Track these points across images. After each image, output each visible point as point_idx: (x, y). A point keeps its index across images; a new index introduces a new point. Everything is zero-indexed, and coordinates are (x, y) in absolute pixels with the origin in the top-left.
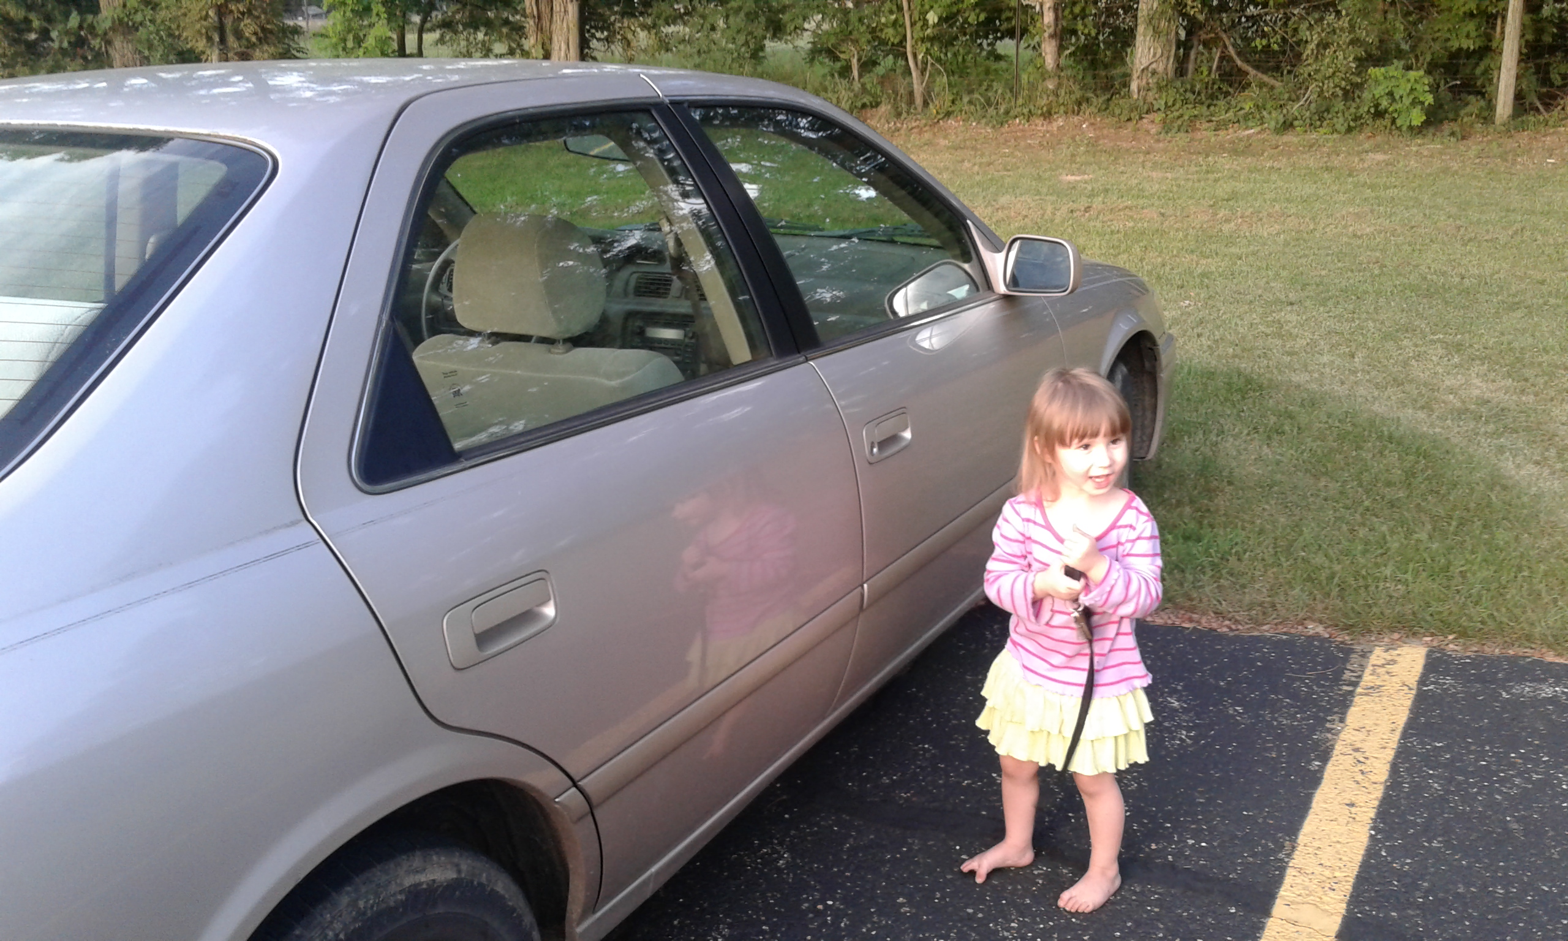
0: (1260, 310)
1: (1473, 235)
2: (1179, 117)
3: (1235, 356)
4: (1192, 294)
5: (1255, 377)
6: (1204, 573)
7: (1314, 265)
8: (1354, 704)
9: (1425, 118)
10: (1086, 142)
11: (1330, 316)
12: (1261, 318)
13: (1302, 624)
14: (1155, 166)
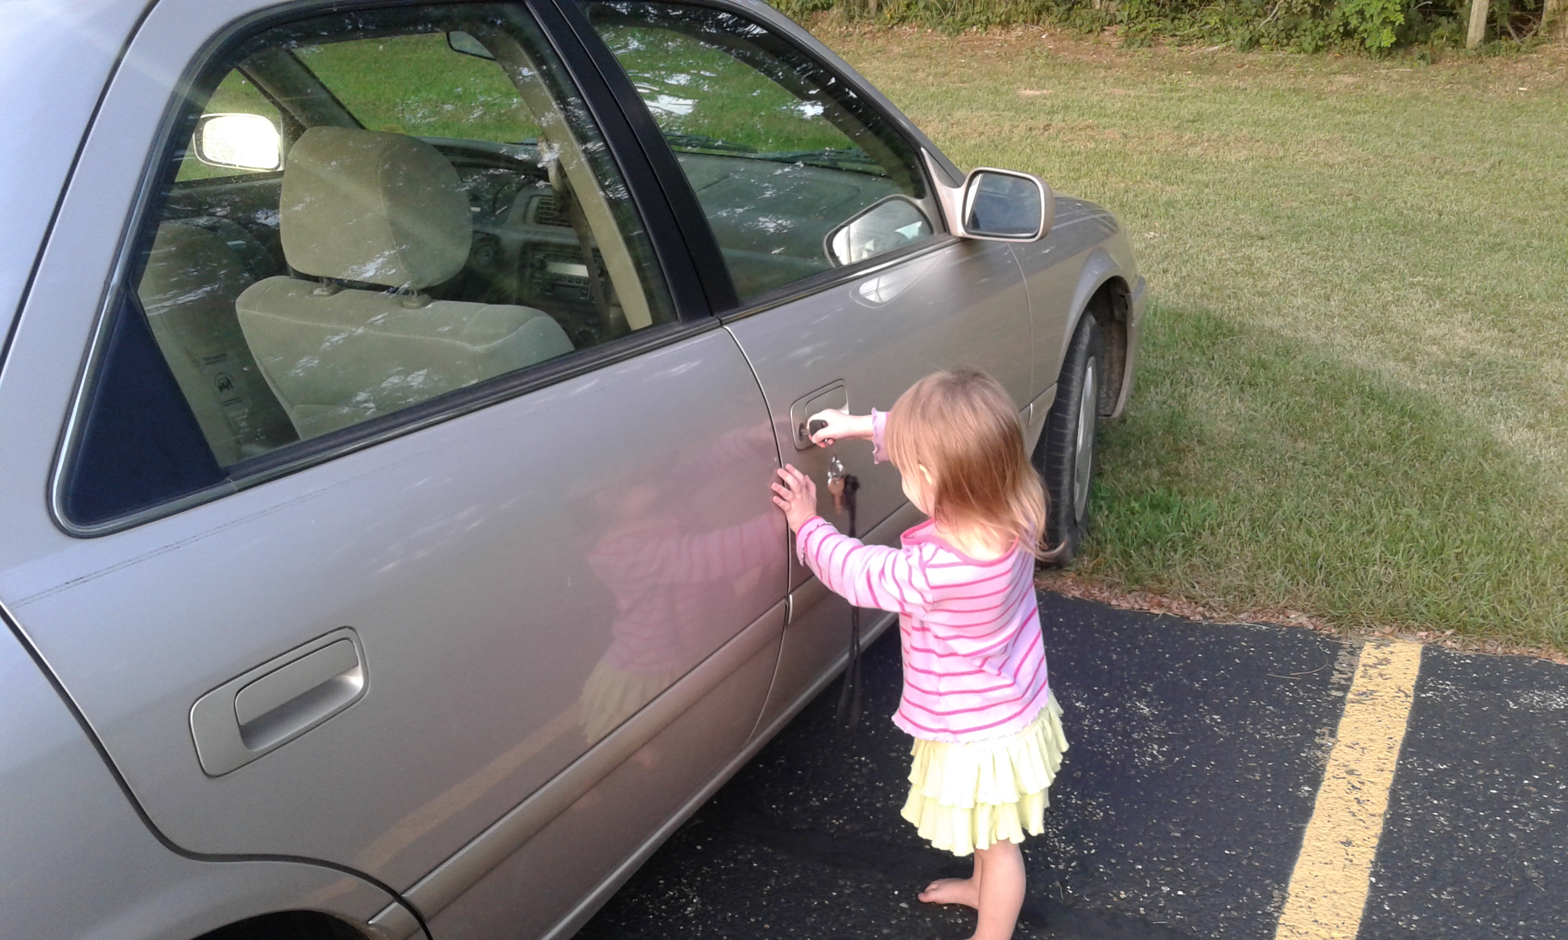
0: (1228, 244)
1: (1449, 167)
2: (1141, 31)
3: (1203, 296)
4: (1157, 224)
5: (1226, 321)
6: (1175, 551)
7: (1284, 195)
8: (1345, 713)
9: (1394, 39)
10: (1045, 54)
11: (1303, 254)
12: (1230, 254)
13: (1284, 613)
14: (1118, 82)
